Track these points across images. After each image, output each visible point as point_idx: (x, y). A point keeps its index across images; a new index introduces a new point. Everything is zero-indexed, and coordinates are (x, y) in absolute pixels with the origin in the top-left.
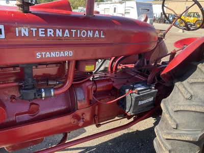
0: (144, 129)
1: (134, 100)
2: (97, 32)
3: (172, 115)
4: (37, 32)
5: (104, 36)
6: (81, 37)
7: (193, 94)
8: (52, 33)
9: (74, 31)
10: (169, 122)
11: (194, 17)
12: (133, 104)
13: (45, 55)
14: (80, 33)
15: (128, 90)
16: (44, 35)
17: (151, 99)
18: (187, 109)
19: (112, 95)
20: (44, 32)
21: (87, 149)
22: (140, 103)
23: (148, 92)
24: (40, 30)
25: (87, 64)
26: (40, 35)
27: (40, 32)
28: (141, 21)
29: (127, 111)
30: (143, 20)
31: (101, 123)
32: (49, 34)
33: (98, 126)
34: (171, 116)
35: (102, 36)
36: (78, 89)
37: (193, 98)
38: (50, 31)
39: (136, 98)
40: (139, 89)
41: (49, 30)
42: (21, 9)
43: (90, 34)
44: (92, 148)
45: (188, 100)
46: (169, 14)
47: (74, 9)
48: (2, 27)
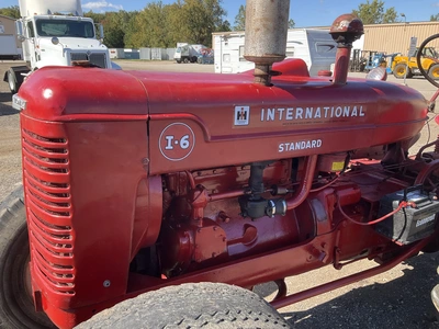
0: (388, 281)
4: (284, 113)
5: (363, 115)
6: (334, 117)
8: (300, 114)
9: (327, 108)
13: (289, 147)
14: (334, 112)
15: (397, 202)
16: (292, 118)
17: (432, 218)
19: (357, 213)
20: (292, 114)
21: (296, 315)
23: (428, 205)
24: (288, 110)
25: (336, 160)
26: (288, 118)
27: (288, 113)
29: (395, 237)
31: (342, 262)
32: (297, 114)
33: (338, 267)
35: (361, 115)
36: (315, 200)
38: (299, 112)
39: (416, 214)
40: (415, 200)
41: (298, 109)
42: (264, 81)
43: (346, 111)
44: (305, 313)
46: (371, 53)
47: (167, 46)
48: (247, 109)
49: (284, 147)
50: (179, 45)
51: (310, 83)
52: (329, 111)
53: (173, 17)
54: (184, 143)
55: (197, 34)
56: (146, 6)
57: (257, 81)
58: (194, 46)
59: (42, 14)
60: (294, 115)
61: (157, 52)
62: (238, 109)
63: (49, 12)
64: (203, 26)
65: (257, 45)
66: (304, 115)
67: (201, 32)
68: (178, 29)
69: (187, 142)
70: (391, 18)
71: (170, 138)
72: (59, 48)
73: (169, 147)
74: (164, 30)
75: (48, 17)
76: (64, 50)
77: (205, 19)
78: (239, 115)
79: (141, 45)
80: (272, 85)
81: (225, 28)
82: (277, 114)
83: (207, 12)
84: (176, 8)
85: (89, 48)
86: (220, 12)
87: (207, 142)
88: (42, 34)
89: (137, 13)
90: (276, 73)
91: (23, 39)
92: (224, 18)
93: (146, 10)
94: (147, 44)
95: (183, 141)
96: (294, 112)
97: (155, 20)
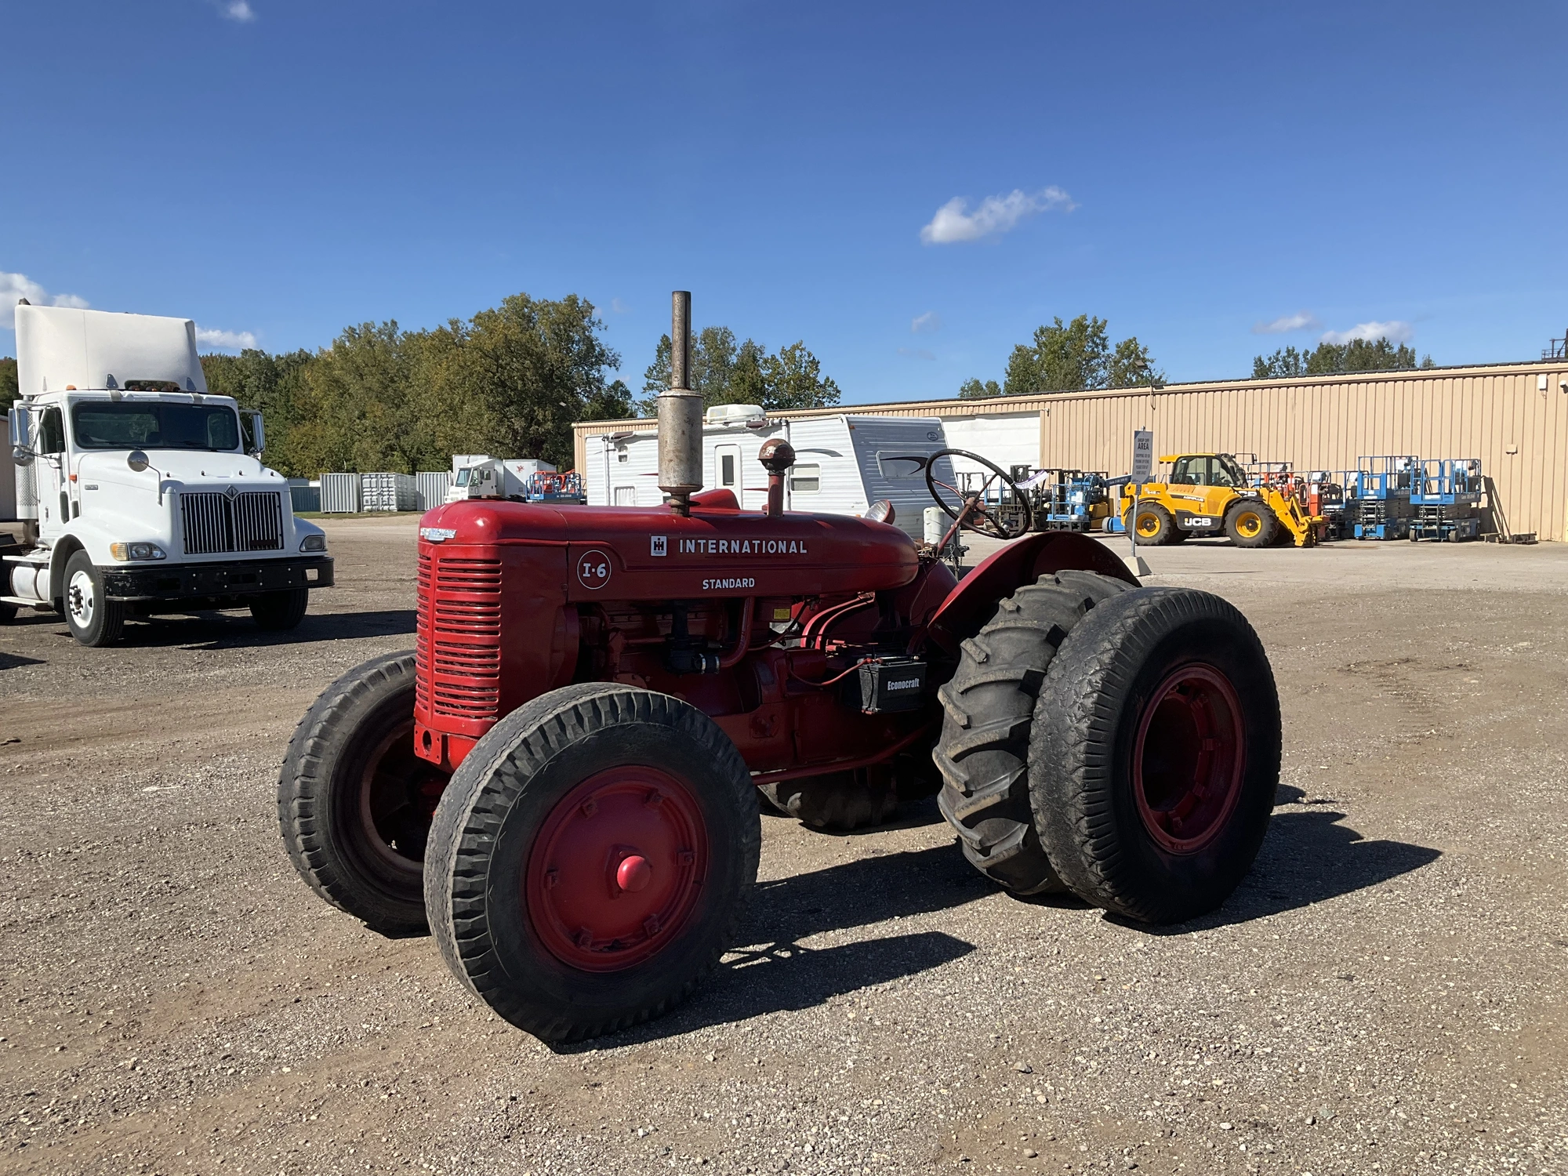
1: (876, 675)
2: (793, 543)
3: (958, 704)
4: (706, 545)
5: (805, 551)
6: (767, 551)
7: (990, 653)
8: (725, 548)
9: (757, 542)
10: (955, 717)
11: (1209, 483)
12: (876, 687)
13: (715, 583)
14: (766, 547)
15: (862, 659)
16: (715, 551)
18: (982, 681)
20: (714, 546)
22: (892, 686)
23: (906, 663)
24: (710, 542)
25: (778, 606)
26: (710, 551)
27: (710, 546)
28: (876, 522)
29: (864, 707)
30: (880, 517)
32: (721, 547)
34: (955, 706)
35: (802, 551)
37: (991, 660)
38: (723, 545)
39: (882, 670)
40: (886, 658)
41: (721, 542)
42: (680, 511)
43: (782, 547)
45: (983, 666)
46: (1062, 474)
47: (414, 467)
48: (664, 539)
49: (710, 583)
50: (459, 461)
51: (741, 515)
52: (760, 545)
53: (437, 373)
54: (601, 571)
55: (519, 424)
56: (339, 334)
57: (674, 512)
58: (512, 465)
59: (92, 387)
60: (717, 548)
61: (383, 487)
62: (654, 539)
63: (111, 383)
64: (541, 400)
65: (671, 475)
66: (729, 548)
67: (531, 419)
68: (453, 411)
69: (604, 571)
70: (1136, 369)
71: (587, 565)
72: (148, 480)
73: (587, 575)
74: (404, 412)
75: (108, 394)
76: (163, 486)
77: (548, 379)
78: (656, 545)
79: (320, 463)
80: (690, 516)
81: (613, 407)
82: (697, 545)
83: (553, 356)
84: (445, 342)
85: (233, 478)
86: (593, 356)
87: (624, 571)
88: (85, 441)
89: (304, 359)
90: (695, 504)
91: (27, 458)
92: (610, 376)
93: (340, 348)
94: (341, 462)
95: (599, 569)
96: (717, 544)
97: (372, 381)
